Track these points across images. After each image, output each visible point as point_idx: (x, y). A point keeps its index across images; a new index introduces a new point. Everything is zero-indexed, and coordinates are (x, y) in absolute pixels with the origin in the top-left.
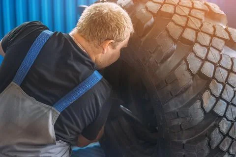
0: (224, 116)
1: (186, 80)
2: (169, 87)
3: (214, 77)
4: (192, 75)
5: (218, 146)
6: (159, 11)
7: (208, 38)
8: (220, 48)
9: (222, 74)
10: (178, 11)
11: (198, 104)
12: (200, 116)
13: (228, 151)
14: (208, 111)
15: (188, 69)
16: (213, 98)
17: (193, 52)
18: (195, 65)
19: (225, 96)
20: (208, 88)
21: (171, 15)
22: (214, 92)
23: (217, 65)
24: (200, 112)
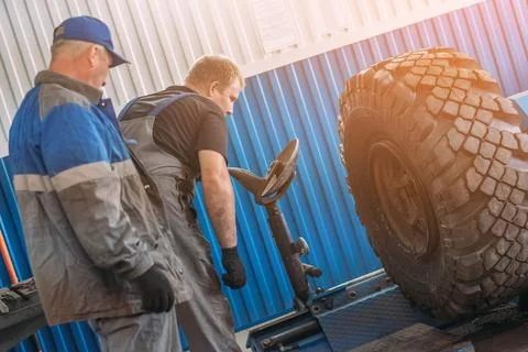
0: (494, 195)
1: (445, 157)
2: (431, 167)
3: (479, 154)
4: (453, 151)
5: (490, 229)
6: (419, 84)
7: (473, 110)
8: (487, 121)
9: (488, 150)
10: (440, 82)
11: (461, 183)
12: (464, 197)
13: (503, 236)
14: (473, 191)
15: (449, 146)
16: (479, 176)
17: (455, 127)
18: (456, 141)
19: (493, 173)
20: (472, 165)
21: (432, 88)
22: (480, 169)
23: (483, 140)
24: (464, 191)
